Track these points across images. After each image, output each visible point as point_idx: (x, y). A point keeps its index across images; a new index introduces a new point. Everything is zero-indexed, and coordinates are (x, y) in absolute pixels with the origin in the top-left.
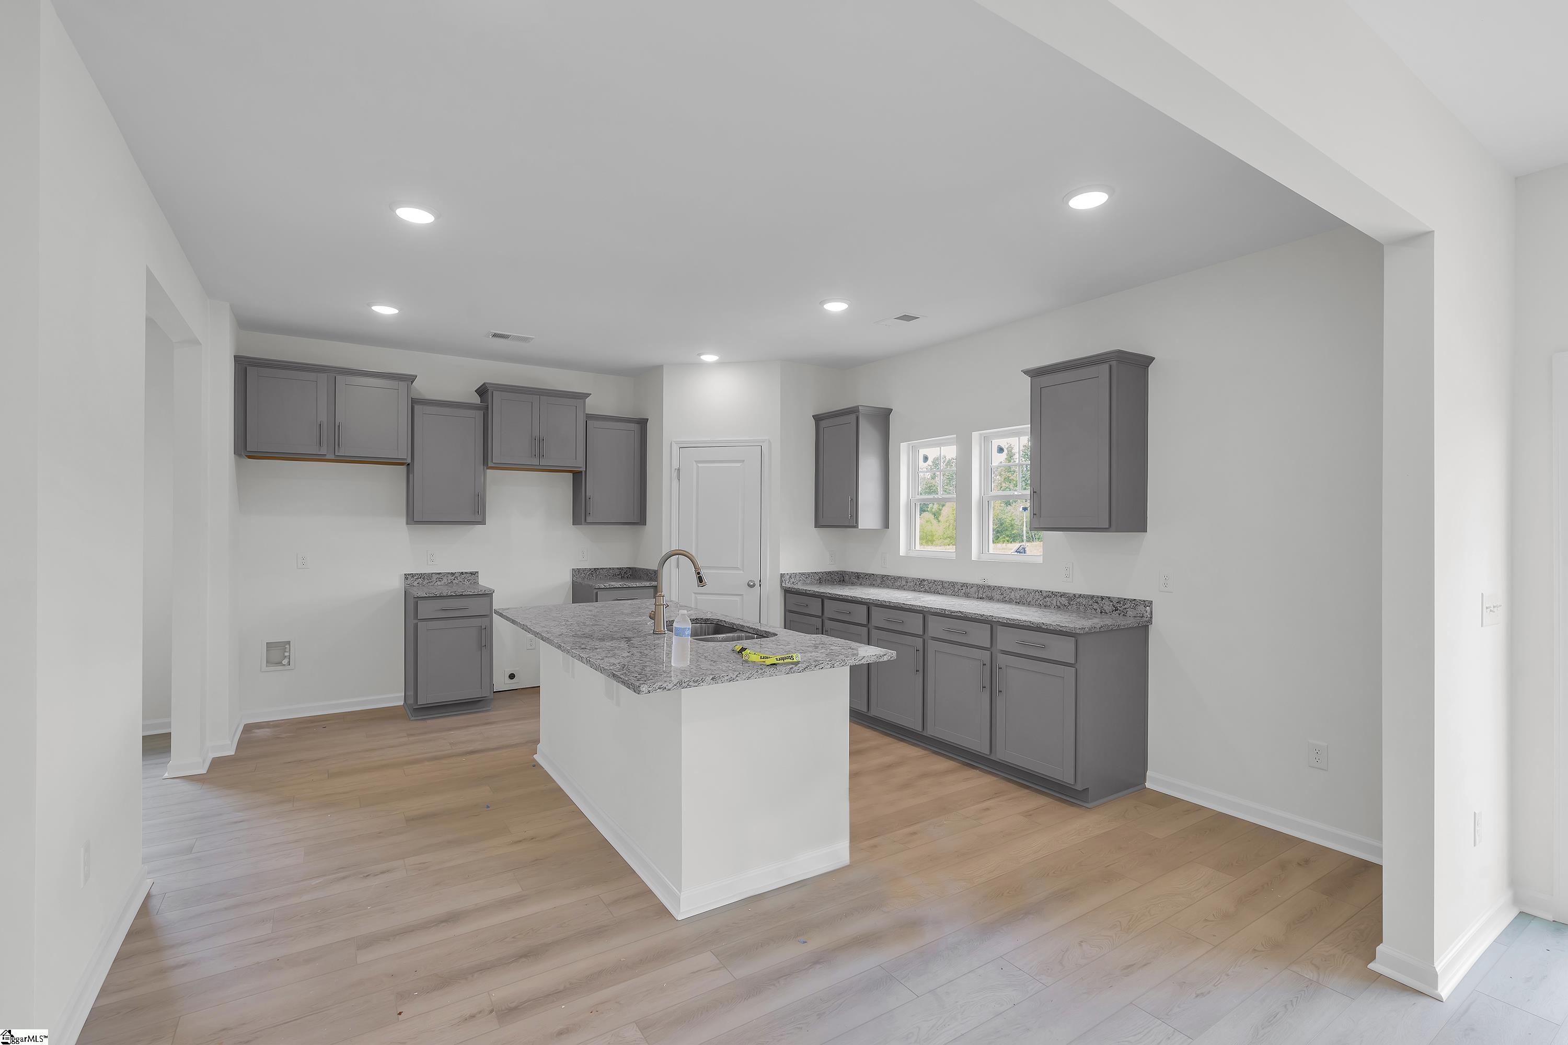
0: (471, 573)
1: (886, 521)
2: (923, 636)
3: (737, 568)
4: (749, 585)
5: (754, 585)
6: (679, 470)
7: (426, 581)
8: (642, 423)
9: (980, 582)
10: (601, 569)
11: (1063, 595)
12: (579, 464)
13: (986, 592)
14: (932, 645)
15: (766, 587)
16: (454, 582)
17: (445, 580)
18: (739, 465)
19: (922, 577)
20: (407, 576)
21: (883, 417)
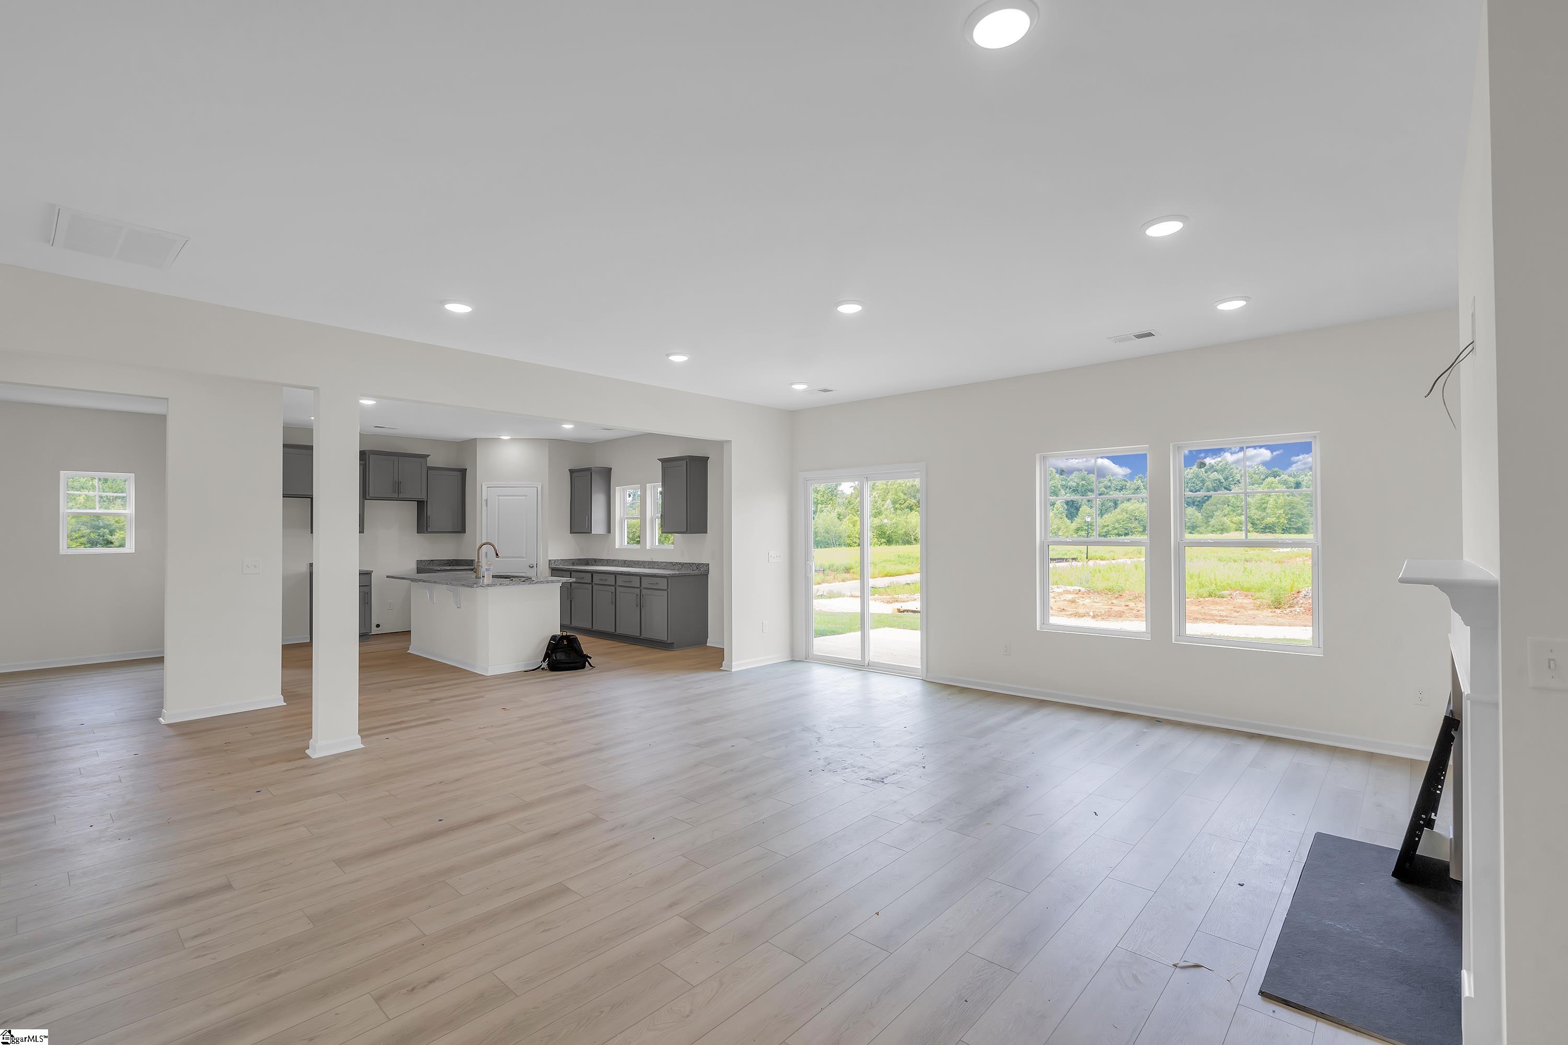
1: (609, 530)
2: (615, 586)
3: (523, 557)
4: (530, 566)
5: (533, 567)
6: (487, 500)
8: (463, 472)
9: (650, 560)
10: (437, 559)
11: (680, 563)
12: (423, 496)
13: (652, 564)
14: (619, 589)
15: (541, 567)
18: (524, 497)
19: (625, 559)
21: (607, 473)
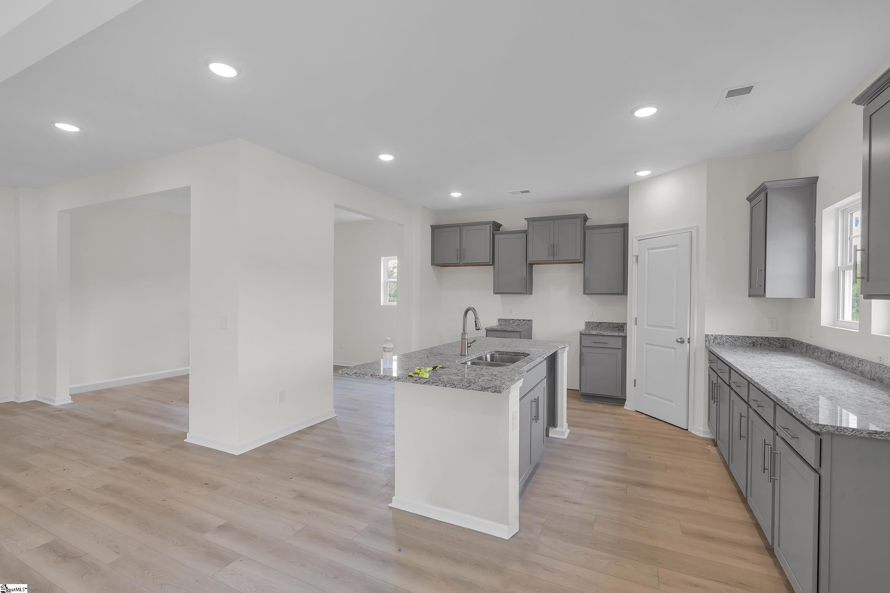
0: (529, 320)
1: (812, 291)
2: (748, 402)
3: (672, 328)
4: (677, 341)
5: (683, 342)
6: (637, 256)
7: (507, 323)
8: (625, 227)
10: (604, 323)
15: (694, 344)
16: (520, 324)
17: (516, 323)
18: (674, 248)
20: (499, 320)
21: (808, 187)
